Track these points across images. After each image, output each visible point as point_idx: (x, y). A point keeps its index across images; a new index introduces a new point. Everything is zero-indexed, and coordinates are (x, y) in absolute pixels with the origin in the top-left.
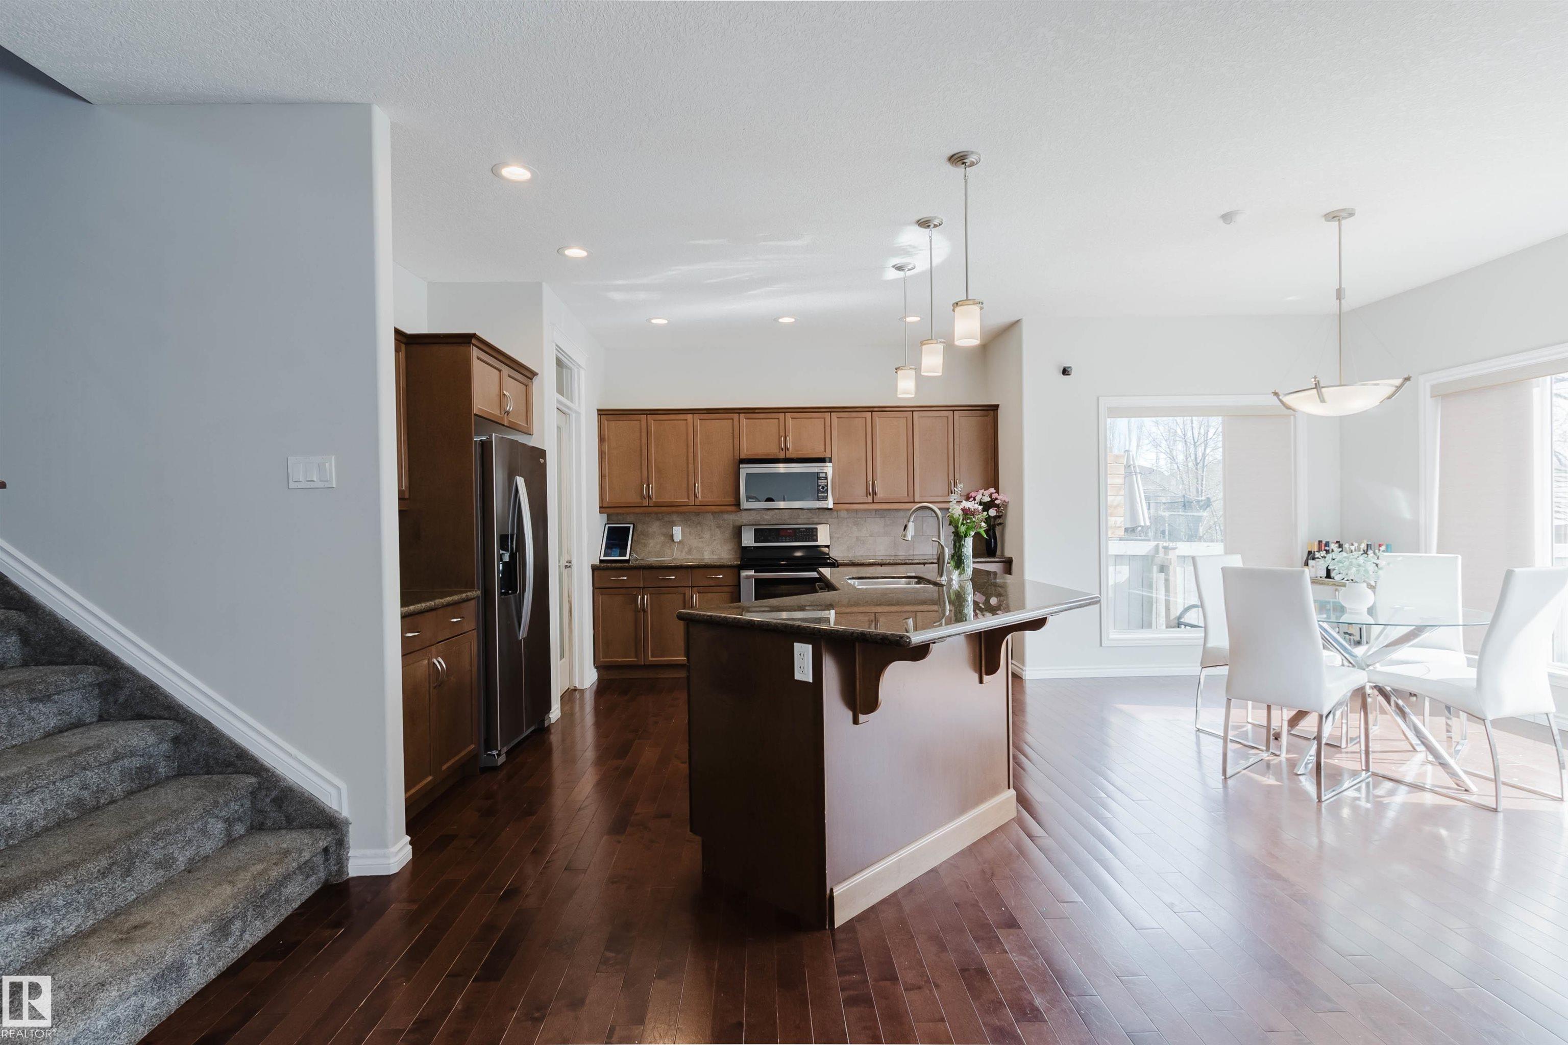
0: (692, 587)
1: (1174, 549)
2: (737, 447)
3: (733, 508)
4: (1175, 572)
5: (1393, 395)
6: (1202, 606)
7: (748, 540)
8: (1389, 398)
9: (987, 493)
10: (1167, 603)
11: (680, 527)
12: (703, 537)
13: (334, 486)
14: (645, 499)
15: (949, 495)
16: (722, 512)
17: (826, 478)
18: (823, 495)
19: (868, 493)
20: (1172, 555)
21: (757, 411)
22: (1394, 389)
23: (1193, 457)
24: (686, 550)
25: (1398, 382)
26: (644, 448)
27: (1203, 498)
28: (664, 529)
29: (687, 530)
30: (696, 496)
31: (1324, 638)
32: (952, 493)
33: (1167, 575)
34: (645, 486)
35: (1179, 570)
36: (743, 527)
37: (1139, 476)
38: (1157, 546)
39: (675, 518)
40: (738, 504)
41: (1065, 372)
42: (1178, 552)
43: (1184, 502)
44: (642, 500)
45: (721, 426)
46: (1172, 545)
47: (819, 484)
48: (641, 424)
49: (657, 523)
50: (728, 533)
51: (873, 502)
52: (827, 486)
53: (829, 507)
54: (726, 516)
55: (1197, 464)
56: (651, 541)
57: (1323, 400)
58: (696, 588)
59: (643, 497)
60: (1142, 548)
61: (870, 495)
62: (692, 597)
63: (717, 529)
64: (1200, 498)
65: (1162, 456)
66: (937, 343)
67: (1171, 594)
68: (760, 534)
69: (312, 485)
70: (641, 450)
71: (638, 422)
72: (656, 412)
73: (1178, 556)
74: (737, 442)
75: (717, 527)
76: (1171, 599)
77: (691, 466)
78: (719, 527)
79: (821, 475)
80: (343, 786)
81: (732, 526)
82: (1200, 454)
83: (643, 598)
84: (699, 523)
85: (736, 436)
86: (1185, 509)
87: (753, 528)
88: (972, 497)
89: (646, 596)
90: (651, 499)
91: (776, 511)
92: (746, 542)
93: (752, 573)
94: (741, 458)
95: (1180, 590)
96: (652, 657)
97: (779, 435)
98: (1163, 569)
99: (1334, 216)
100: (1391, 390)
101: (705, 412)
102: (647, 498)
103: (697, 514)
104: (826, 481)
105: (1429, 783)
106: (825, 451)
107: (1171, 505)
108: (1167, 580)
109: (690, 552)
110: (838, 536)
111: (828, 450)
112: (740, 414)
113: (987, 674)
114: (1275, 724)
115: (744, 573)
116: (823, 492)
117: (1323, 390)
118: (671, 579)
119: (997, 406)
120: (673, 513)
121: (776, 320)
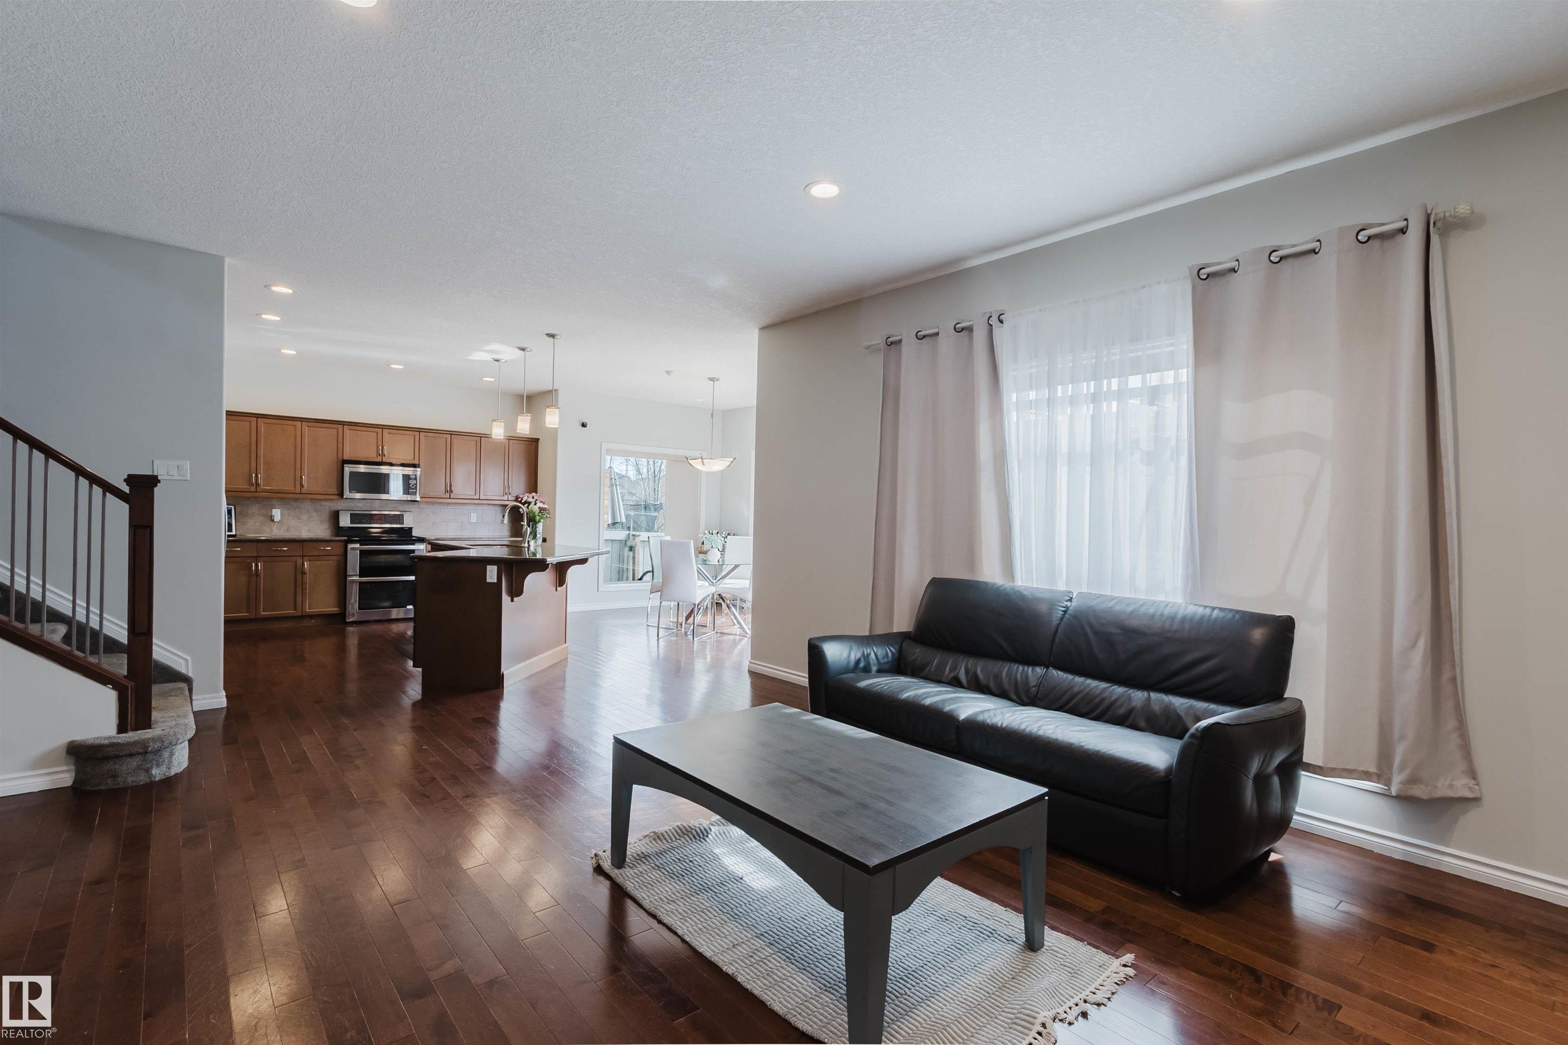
0: (303, 556)
1: (639, 536)
2: (340, 450)
3: (336, 497)
4: (638, 550)
5: (730, 465)
6: (653, 572)
7: (345, 521)
8: (728, 466)
9: (531, 496)
10: (634, 570)
11: (280, 510)
12: (300, 519)
13: (189, 479)
14: (253, 485)
15: (504, 496)
16: (320, 500)
17: (416, 479)
18: (413, 491)
19: (446, 491)
20: (637, 540)
21: (359, 425)
22: (730, 462)
23: (652, 470)
24: (285, 528)
25: (732, 460)
26: (254, 446)
27: (659, 503)
28: (263, 511)
29: (286, 512)
30: (302, 486)
31: (698, 571)
32: (506, 494)
33: (634, 553)
34: (254, 475)
35: (641, 551)
36: (340, 512)
37: (618, 486)
38: (629, 534)
39: (274, 502)
40: (341, 494)
41: (584, 425)
42: (641, 538)
43: (645, 505)
44: (250, 486)
45: (328, 433)
46: (637, 533)
47: (410, 483)
48: (251, 425)
49: (257, 506)
50: (326, 515)
51: (450, 498)
52: (416, 484)
53: (417, 500)
54: (323, 503)
55: (655, 476)
56: (250, 520)
57: (703, 464)
58: (307, 557)
59: (251, 484)
60: (621, 534)
61: (448, 492)
62: (303, 564)
63: (314, 513)
64: (656, 503)
65: (630, 467)
66: (527, 416)
67: (636, 566)
68: (355, 518)
69: (172, 478)
70: (250, 446)
71: (248, 423)
72: (267, 417)
73: (640, 541)
74: (340, 445)
75: (315, 511)
76: (636, 568)
77: (298, 462)
78: (316, 511)
79: (411, 477)
80: (188, 658)
81: (328, 510)
82: (657, 469)
83: (257, 566)
84: (298, 507)
85: (340, 442)
86: (646, 510)
87: (349, 513)
88: (520, 498)
89: (259, 564)
90: (259, 486)
91: (368, 500)
92: (343, 523)
93: (357, 545)
94: (344, 458)
95: (641, 562)
96: (263, 612)
97: (377, 445)
98: (631, 549)
99: (712, 379)
100: (728, 463)
101: (313, 421)
102: (255, 485)
103: (296, 500)
104: (415, 481)
105: (738, 633)
106: (414, 459)
107: (636, 506)
108: (634, 558)
109: (288, 529)
110: (418, 520)
111: (417, 458)
112: (345, 426)
113: (559, 586)
114: (680, 621)
115: (350, 546)
116: (413, 489)
117: (704, 460)
118: (285, 550)
119: (539, 439)
120: (273, 498)
121: (389, 365)
